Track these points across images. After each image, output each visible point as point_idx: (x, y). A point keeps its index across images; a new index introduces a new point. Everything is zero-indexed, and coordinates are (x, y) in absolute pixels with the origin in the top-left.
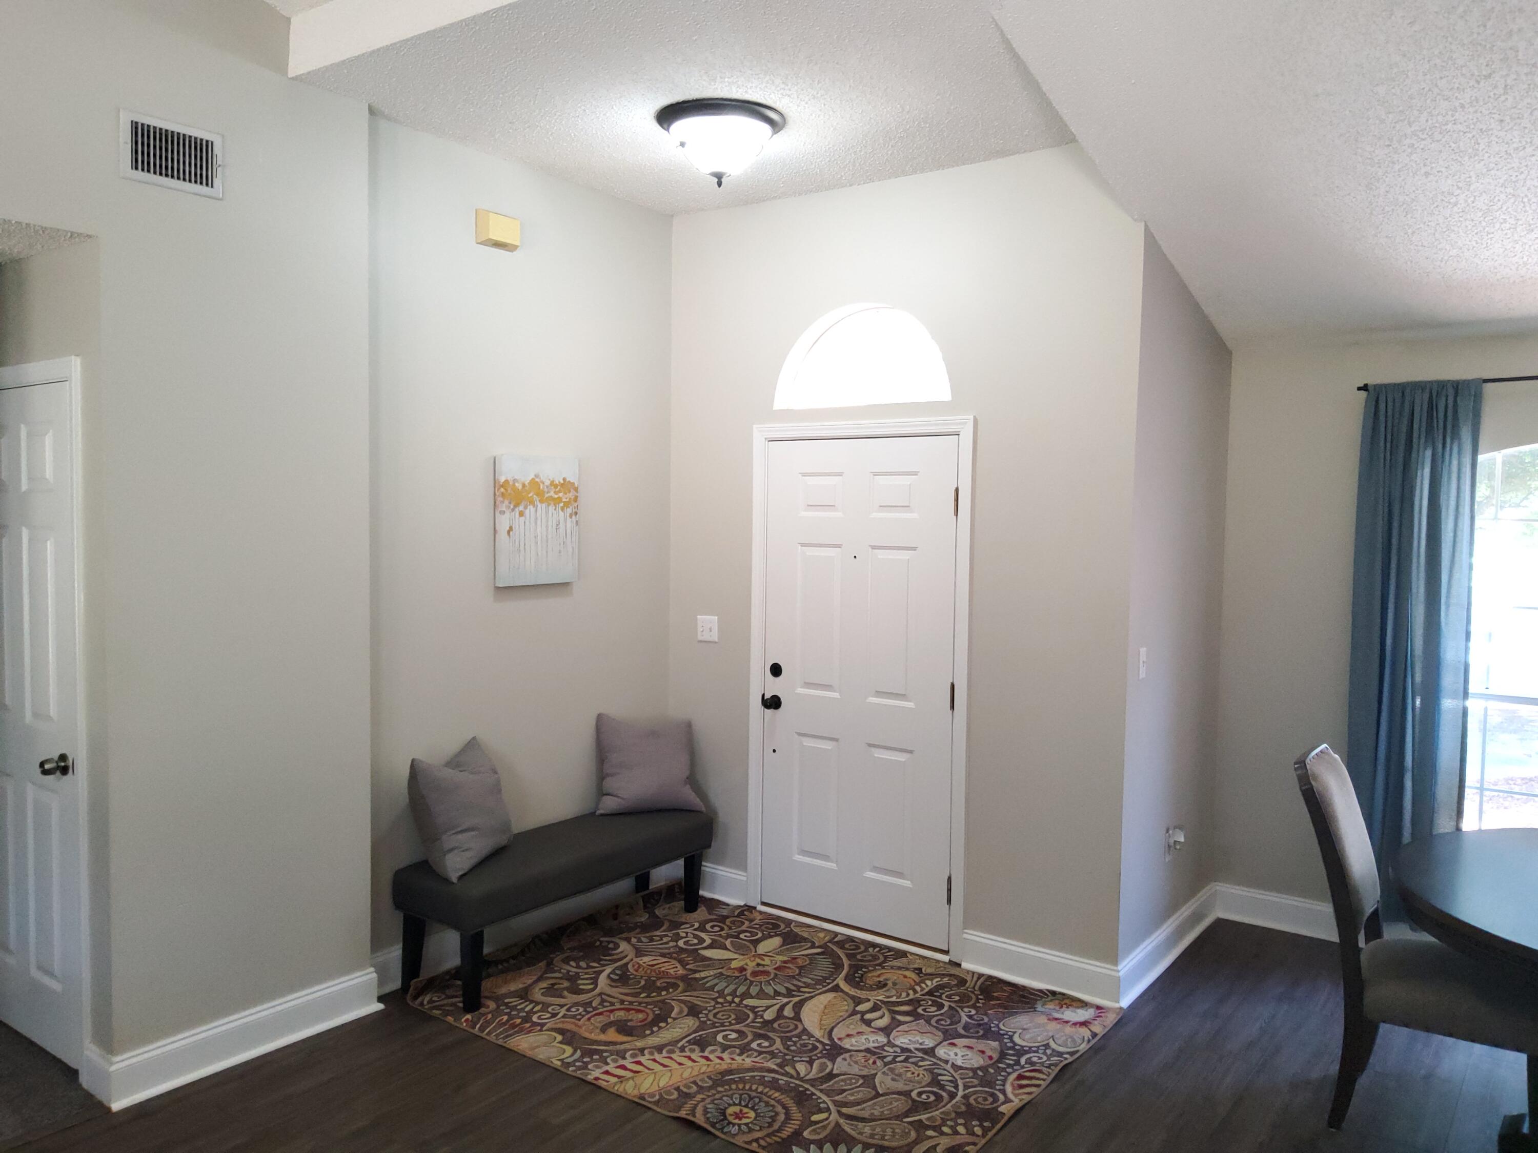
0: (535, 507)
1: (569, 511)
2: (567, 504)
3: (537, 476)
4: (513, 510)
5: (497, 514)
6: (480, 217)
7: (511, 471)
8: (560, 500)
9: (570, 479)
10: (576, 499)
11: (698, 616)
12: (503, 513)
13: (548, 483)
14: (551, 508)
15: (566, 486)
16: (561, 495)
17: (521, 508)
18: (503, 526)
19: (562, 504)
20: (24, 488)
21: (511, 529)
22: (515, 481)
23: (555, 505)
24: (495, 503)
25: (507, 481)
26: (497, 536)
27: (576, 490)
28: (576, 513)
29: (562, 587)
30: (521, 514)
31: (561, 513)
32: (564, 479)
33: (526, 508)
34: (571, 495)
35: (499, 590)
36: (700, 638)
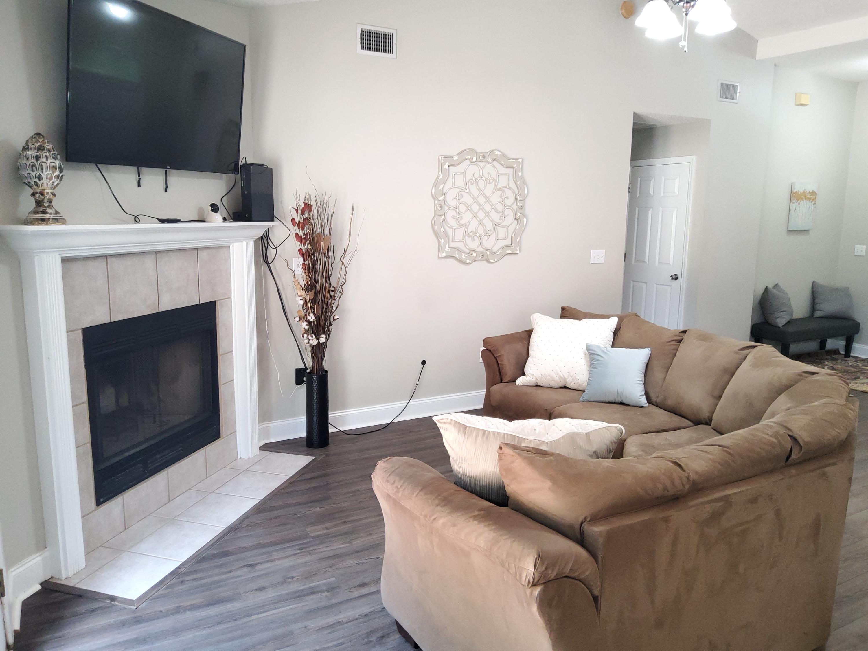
0: (803, 200)
1: (813, 202)
2: (813, 200)
3: (805, 190)
4: (797, 202)
5: (791, 203)
6: (797, 96)
7: (798, 188)
8: (811, 198)
9: (815, 190)
10: (816, 198)
11: (856, 246)
12: (793, 203)
13: (808, 192)
14: (808, 201)
15: (814, 193)
16: (811, 196)
17: (799, 201)
18: (793, 209)
19: (811, 200)
20: (662, 194)
21: (796, 209)
22: (799, 191)
23: (809, 201)
24: (791, 199)
25: (796, 192)
26: (790, 212)
27: (816, 194)
28: (815, 204)
29: (805, 232)
30: (799, 204)
31: (811, 203)
32: (813, 191)
33: (801, 201)
34: (814, 197)
35: (789, 231)
36: (856, 254)
